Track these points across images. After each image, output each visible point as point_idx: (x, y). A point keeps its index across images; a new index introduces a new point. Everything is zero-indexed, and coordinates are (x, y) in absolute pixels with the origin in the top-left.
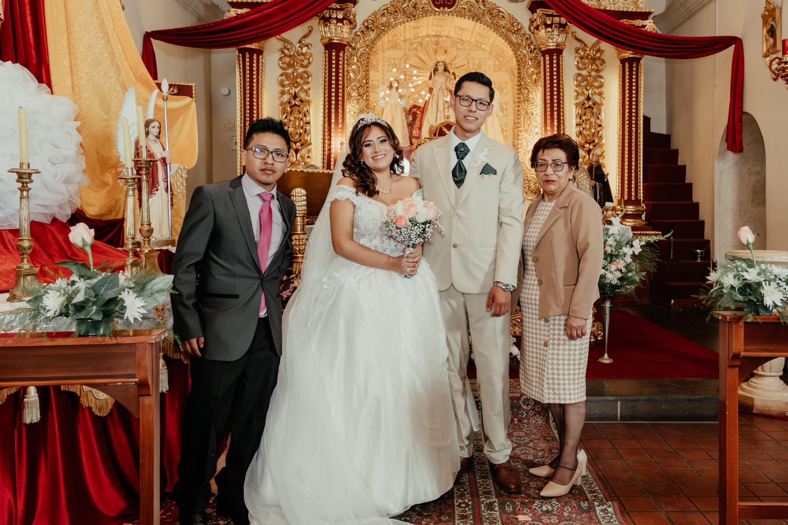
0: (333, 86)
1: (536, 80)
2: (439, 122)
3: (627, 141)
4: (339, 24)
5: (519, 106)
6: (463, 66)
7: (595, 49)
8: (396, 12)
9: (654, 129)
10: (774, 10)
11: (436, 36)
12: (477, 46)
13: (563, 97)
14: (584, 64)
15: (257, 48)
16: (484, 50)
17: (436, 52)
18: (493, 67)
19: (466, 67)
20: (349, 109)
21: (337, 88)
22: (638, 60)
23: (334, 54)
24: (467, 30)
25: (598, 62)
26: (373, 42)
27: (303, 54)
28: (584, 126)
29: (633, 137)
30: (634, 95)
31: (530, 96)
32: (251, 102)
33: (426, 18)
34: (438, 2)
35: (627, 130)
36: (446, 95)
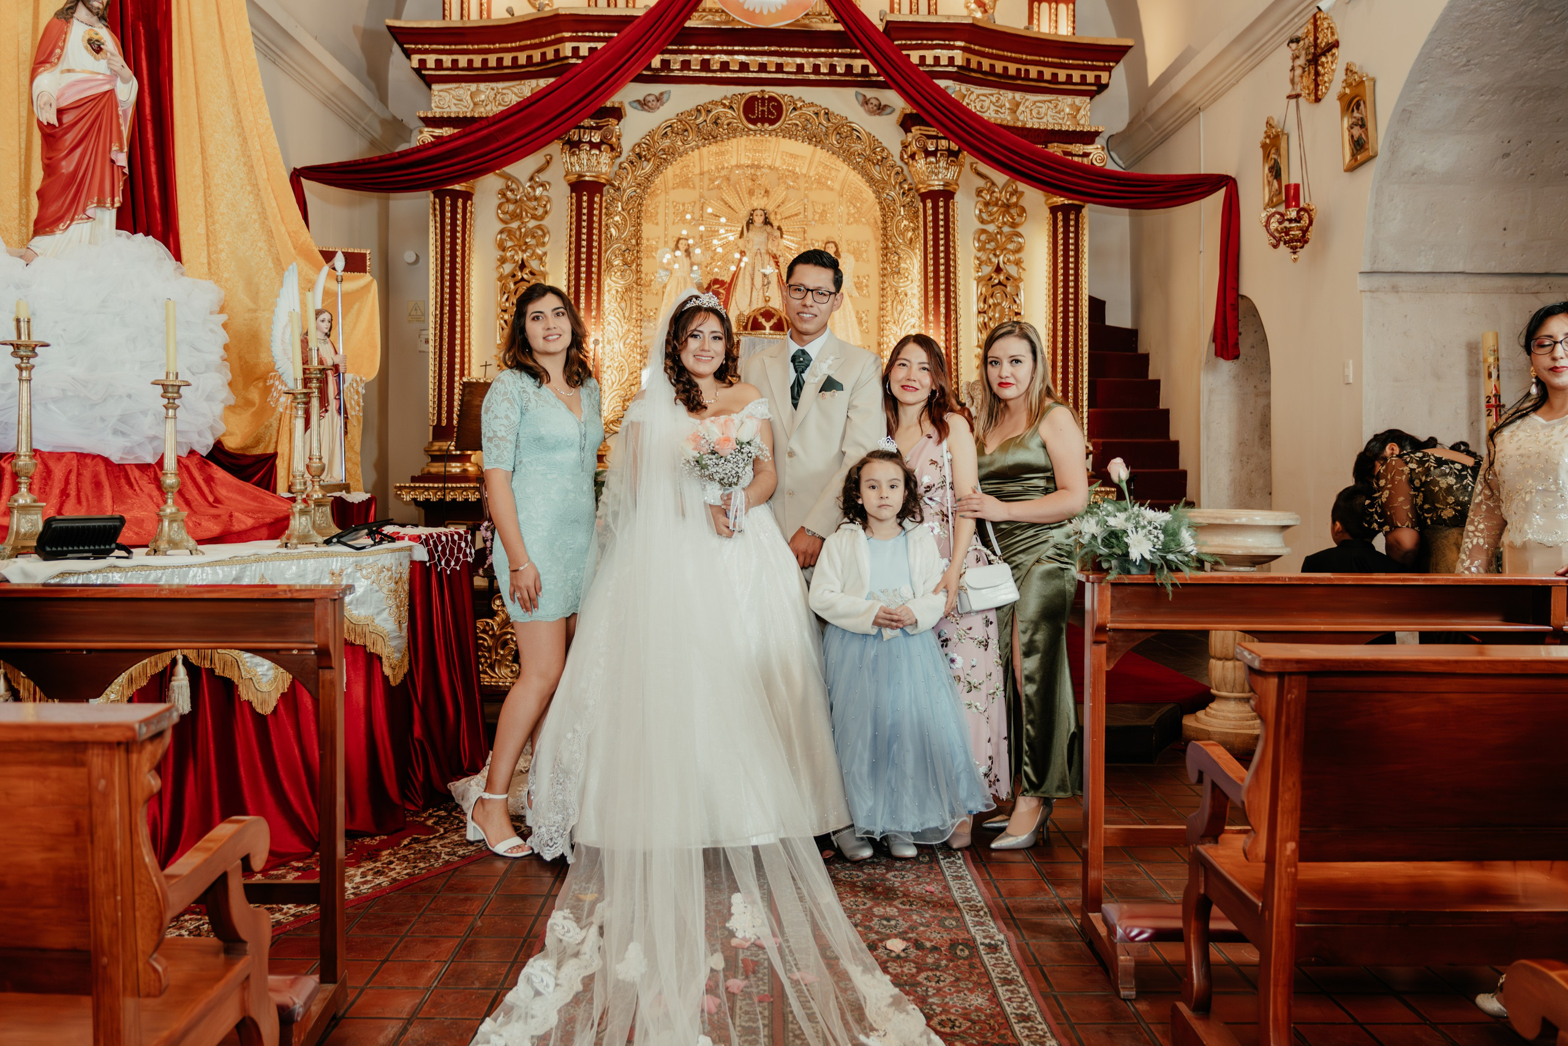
0: (584, 250)
1: (911, 239)
2: (755, 306)
3: (1060, 339)
4: (593, 152)
5: (883, 282)
6: (796, 215)
7: (1010, 189)
8: (686, 130)
9: (1111, 320)
10: (1277, 137)
11: (752, 166)
12: (819, 183)
13: (955, 267)
14: (991, 214)
15: (463, 189)
16: (832, 189)
17: (751, 193)
18: (845, 217)
19: (801, 216)
20: (609, 285)
21: (589, 254)
22: (1078, 209)
23: (585, 198)
24: (802, 157)
25: (1013, 211)
26: (649, 178)
27: (536, 199)
28: (991, 314)
29: (1071, 333)
30: (1071, 266)
31: (903, 265)
32: (453, 275)
33: (734, 140)
34: (753, 114)
35: (1060, 321)
36: (766, 262)
